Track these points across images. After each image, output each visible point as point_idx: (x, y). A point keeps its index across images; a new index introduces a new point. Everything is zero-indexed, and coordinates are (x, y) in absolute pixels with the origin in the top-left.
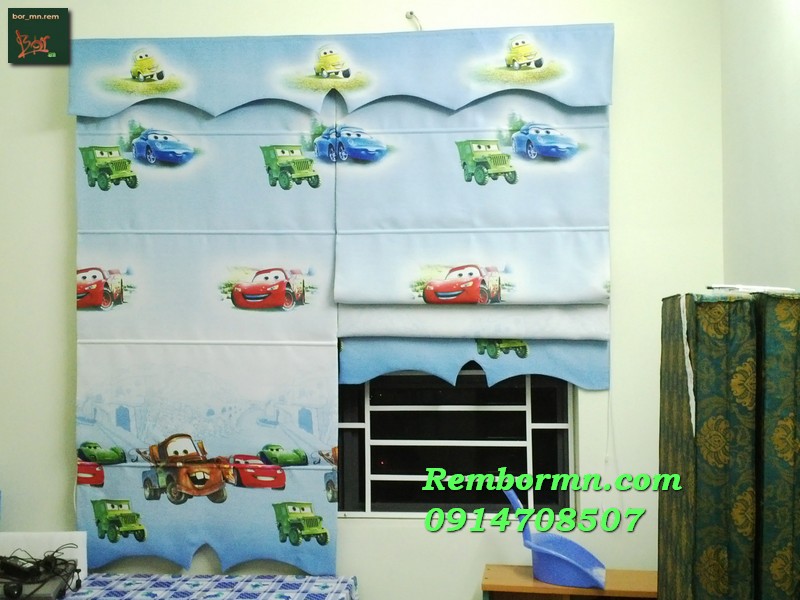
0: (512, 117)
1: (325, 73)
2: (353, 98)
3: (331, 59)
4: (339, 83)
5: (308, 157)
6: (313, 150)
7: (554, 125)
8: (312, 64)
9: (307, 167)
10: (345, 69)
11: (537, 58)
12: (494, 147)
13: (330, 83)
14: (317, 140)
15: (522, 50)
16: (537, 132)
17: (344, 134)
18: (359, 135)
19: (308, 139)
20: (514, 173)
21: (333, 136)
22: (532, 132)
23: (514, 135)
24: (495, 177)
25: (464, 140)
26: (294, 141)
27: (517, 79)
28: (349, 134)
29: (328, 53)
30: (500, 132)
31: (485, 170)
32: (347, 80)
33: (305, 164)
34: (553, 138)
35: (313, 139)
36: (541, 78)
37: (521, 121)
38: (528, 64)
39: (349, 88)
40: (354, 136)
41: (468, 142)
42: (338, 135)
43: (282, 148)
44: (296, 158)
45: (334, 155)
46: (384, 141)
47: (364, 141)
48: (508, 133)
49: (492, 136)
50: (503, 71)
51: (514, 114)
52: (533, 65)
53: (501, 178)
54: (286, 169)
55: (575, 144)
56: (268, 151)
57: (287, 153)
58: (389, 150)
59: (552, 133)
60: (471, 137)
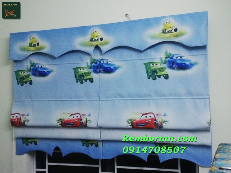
0: (166, 52)
1: (94, 40)
2: (104, 48)
3: (96, 34)
4: (99, 43)
5: (89, 71)
6: (91, 68)
7: (183, 55)
8: (89, 36)
9: (89, 75)
10: (101, 37)
11: (175, 28)
12: (159, 65)
13: (95, 43)
14: (92, 64)
15: (169, 25)
16: (177, 58)
17: (102, 62)
18: (107, 62)
19: (89, 64)
20: (167, 75)
21: (98, 63)
22: (175, 58)
23: (167, 59)
24: (159, 77)
25: (147, 62)
26: (85, 65)
27: (167, 37)
28: (104, 62)
29: (95, 32)
30: (161, 58)
31: (156, 74)
32: (101, 41)
33: (88, 74)
34: (184, 60)
35: (91, 64)
36: (177, 36)
37: (170, 54)
38: (172, 30)
39: (103, 44)
40: (105, 62)
41: (149, 63)
42: (100, 62)
43: (80, 68)
44: (85, 72)
45: (99, 70)
46: (117, 64)
47: (109, 64)
48: (165, 59)
49: (158, 60)
50: (161, 34)
51: (167, 51)
52: (173, 31)
53: (162, 77)
54: (82, 76)
55: (193, 62)
56: (75, 69)
57: (82, 70)
58: (118, 67)
59: (183, 58)
60: (150, 61)
